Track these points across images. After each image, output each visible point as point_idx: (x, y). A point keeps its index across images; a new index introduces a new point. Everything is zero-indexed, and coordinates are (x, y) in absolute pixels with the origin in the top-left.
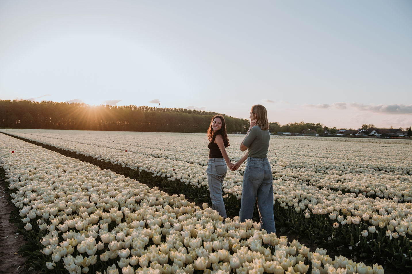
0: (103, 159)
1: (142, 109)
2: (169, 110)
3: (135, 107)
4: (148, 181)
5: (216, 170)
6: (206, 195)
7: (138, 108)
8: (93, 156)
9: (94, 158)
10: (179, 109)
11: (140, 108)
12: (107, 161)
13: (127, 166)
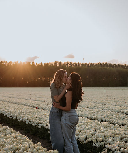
0: (12, 117)
1: (67, 64)
2: (94, 65)
3: (60, 63)
4: (45, 137)
5: (70, 120)
6: (92, 151)
7: (63, 64)
8: (4, 113)
9: (4, 115)
10: (103, 63)
11: (65, 63)
12: (14, 118)
13: (30, 123)
